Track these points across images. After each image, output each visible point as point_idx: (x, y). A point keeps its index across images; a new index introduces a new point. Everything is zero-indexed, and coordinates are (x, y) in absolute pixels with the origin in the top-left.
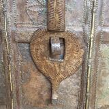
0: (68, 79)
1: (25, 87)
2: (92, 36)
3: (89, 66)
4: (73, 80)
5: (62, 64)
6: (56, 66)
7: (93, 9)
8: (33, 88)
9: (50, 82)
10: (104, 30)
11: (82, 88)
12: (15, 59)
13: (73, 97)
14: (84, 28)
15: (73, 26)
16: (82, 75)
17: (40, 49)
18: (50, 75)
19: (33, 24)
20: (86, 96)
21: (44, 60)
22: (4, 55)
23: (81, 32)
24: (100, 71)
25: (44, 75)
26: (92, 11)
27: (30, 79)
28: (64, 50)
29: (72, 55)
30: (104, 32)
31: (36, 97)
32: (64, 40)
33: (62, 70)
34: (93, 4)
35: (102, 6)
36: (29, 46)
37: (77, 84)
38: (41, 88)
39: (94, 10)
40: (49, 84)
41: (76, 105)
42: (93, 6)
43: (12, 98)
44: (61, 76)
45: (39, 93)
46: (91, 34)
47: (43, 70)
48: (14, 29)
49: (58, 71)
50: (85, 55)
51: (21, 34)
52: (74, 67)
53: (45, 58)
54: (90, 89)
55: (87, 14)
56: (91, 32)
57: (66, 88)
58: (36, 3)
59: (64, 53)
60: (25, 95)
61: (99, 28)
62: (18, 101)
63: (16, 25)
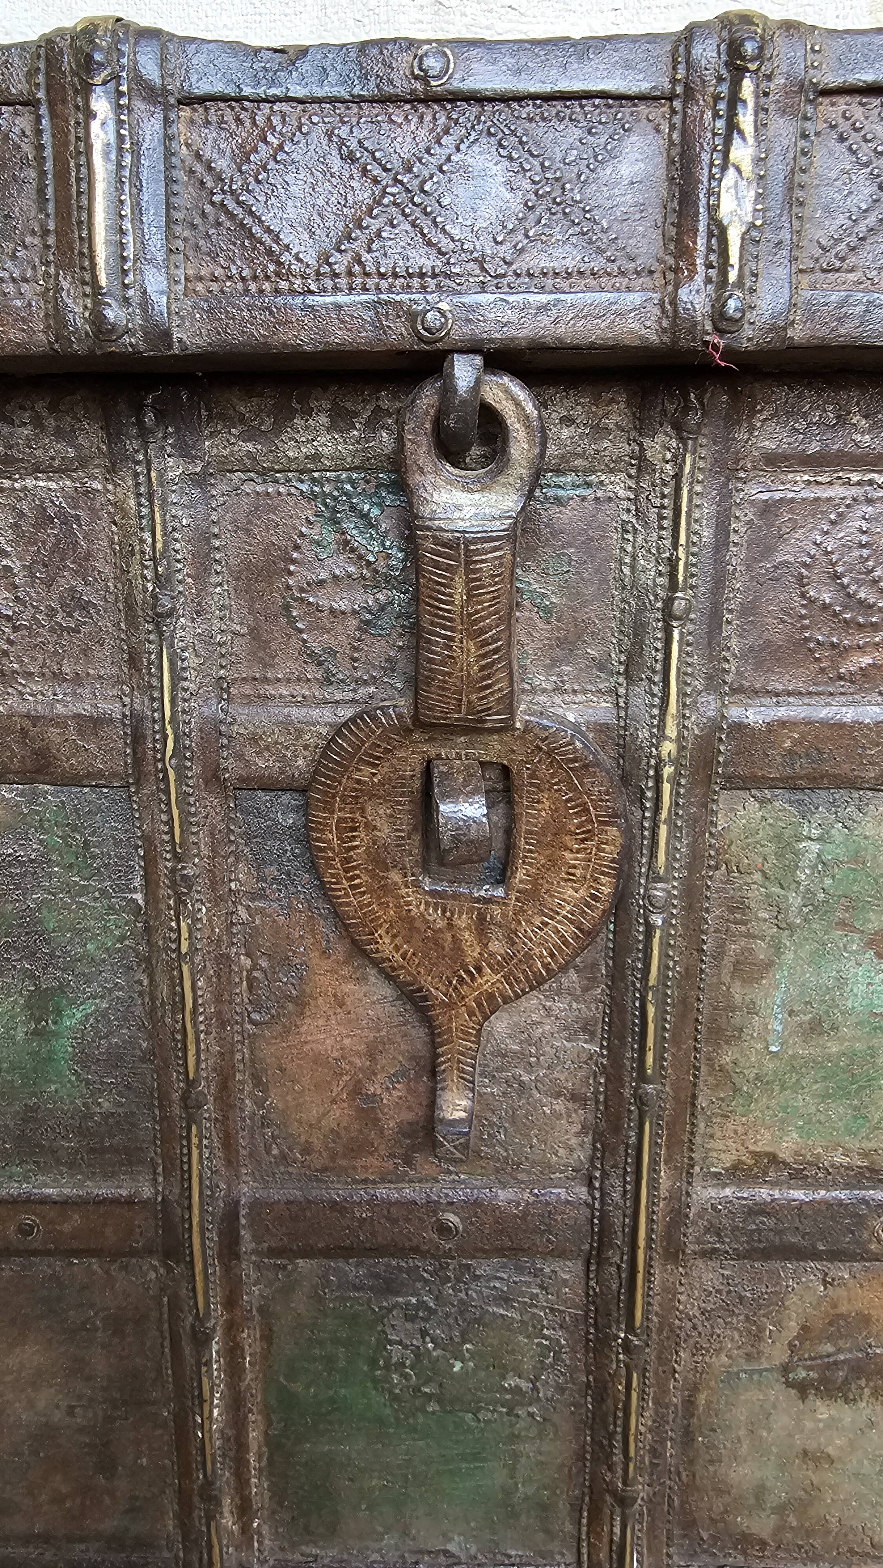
0: (533, 1001)
1: (267, 1051)
2: (668, 748)
3: (657, 920)
4: (559, 1006)
5: (497, 911)
6: (462, 921)
7: (669, 602)
8: (318, 1060)
9: (427, 1021)
10: (735, 713)
11: (614, 1053)
12: (213, 886)
13: (560, 1105)
14: (622, 707)
15: (557, 690)
16: (617, 975)
17: (370, 827)
18: (427, 981)
19: (327, 681)
20: (641, 1100)
21: (385, 889)
22: (150, 862)
23: (602, 729)
24: (719, 954)
25: (389, 976)
26: (668, 615)
27: (301, 1003)
28: (509, 833)
29: (554, 863)
30: (739, 727)
31: (336, 1112)
32: (506, 771)
33: (497, 946)
34: (673, 575)
35: (719, 582)
36: (305, 809)
37: (587, 1028)
38: (371, 1055)
39: (679, 606)
40: (419, 1033)
41: (582, 1155)
42: (673, 586)
43: (190, 1120)
44: (489, 979)
45: (356, 1090)
46: (662, 736)
47: (386, 946)
48: (213, 708)
49: (472, 952)
50: (627, 855)
51: (254, 739)
52: (568, 930)
53: (395, 876)
54: (659, 1058)
55: (639, 630)
56: (662, 726)
57: (521, 1057)
58: (342, 566)
59: (510, 847)
60: (274, 1100)
61: (709, 705)
62: (228, 1142)
63: (222, 686)
